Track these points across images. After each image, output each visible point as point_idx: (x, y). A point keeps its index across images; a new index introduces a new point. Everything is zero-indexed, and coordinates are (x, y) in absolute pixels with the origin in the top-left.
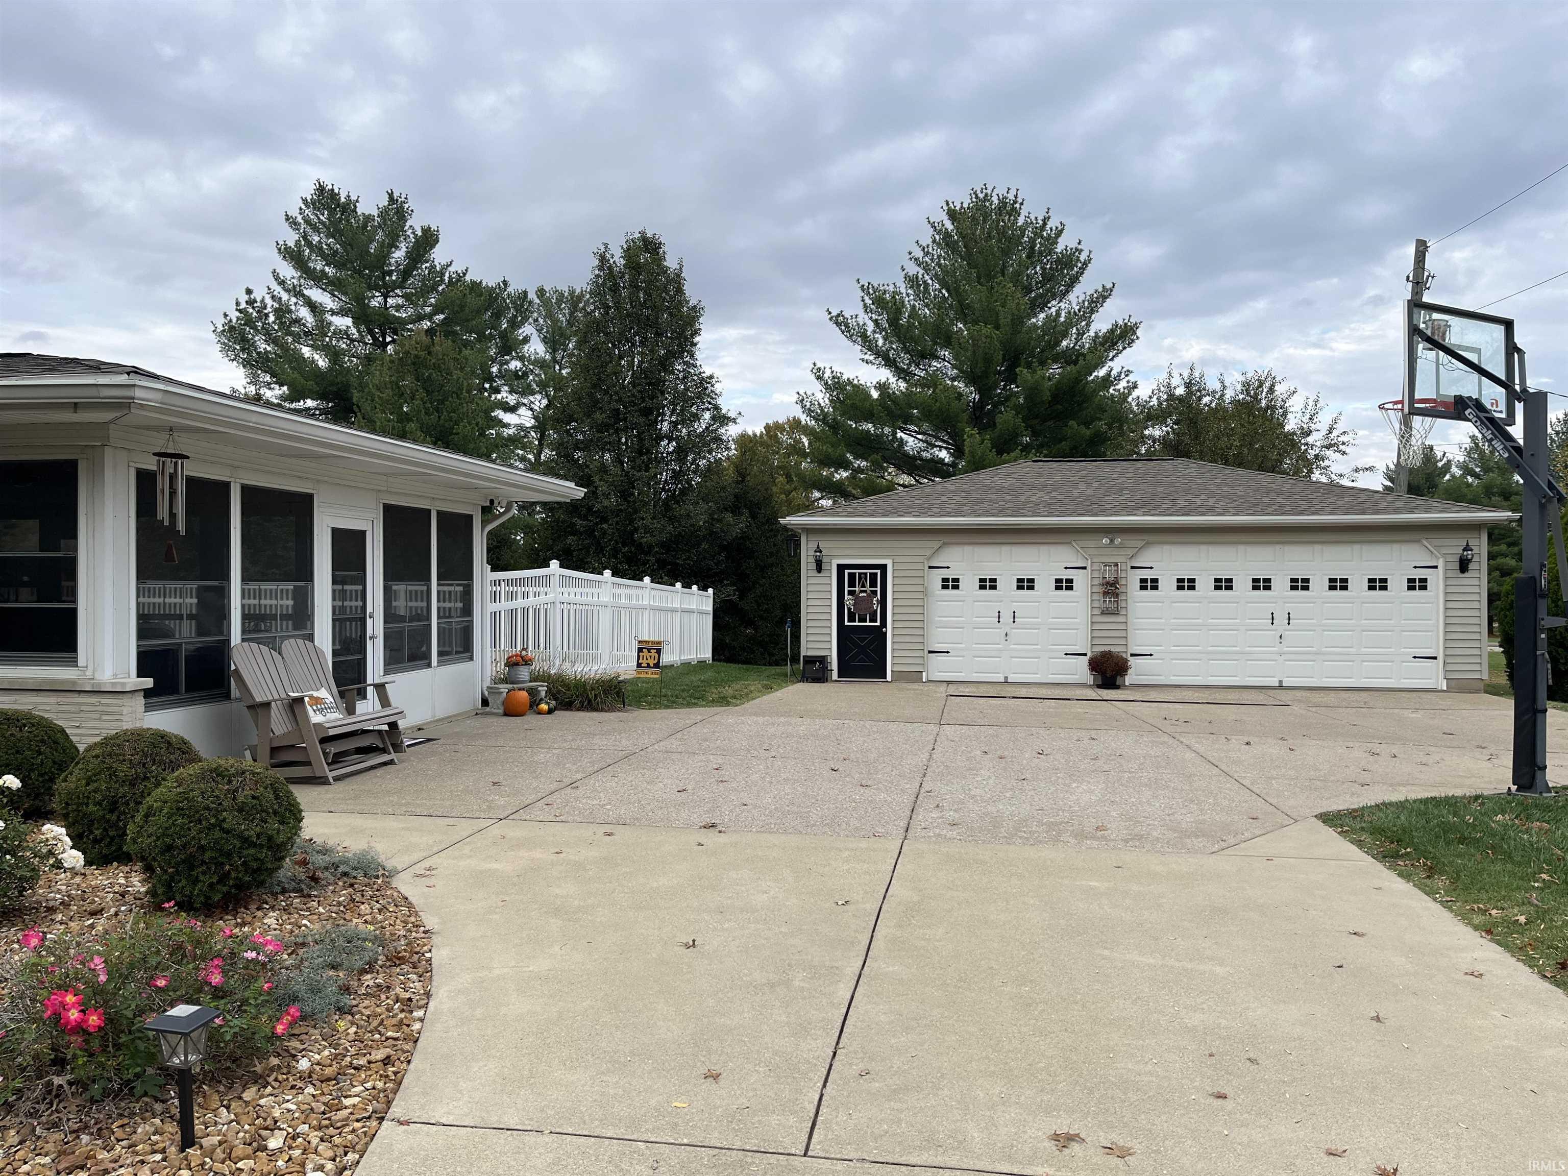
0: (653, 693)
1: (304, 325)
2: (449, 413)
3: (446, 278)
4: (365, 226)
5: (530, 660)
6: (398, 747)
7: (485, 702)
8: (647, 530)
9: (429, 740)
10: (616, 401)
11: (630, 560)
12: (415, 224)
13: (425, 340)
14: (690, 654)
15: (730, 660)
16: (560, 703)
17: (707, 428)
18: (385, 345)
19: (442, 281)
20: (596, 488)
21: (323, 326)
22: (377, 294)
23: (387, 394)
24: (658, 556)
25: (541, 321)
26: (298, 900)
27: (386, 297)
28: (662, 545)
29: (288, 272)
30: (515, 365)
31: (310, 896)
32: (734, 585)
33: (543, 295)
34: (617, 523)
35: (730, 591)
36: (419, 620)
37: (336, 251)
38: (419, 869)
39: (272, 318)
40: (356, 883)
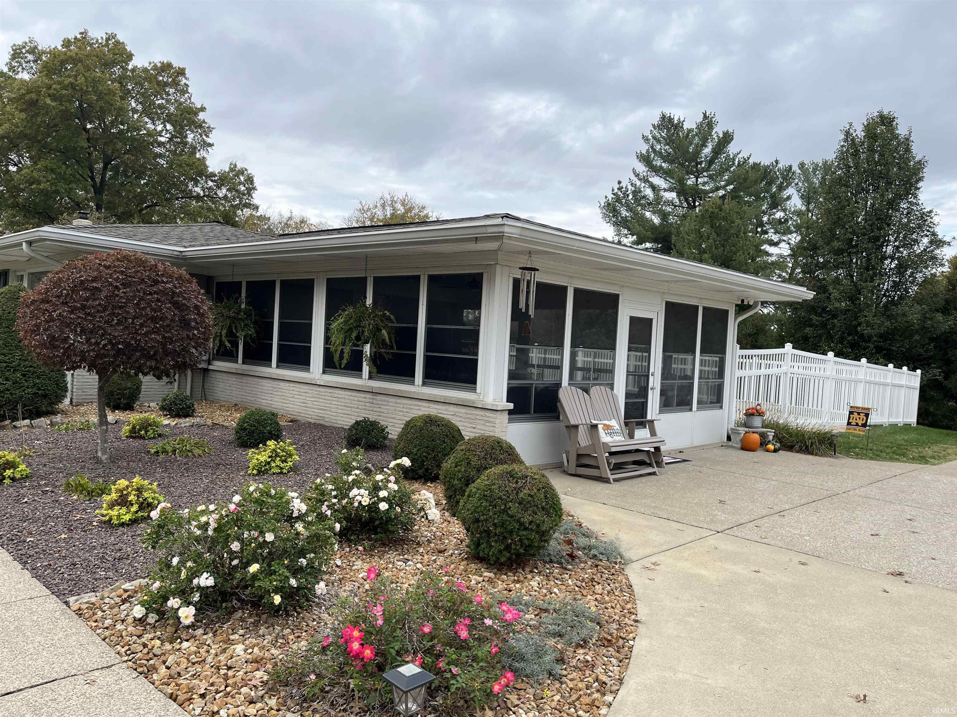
0: (861, 446)
1: (648, 199)
2: (730, 247)
3: (736, 163)
4: (688, 135)
5: (763, 413)
6: (659, 464)
7: (729, 438)
8: (868, 324)
9: (685, 461)
10: (850, 233)
11: (853, 346)
12: (719, 131)
13: (719, 202)
14: (897, 417)
15: (933, 425)
16: (784, 446)
17: (925, 250)
18: (695, 207)
19: (734, 164)
20: (830, 294)
21: (658, 199)
22: (692, 176)
23: (692, 237)
24: (876, 343)
25: (800, 184)
26: (557, 571)
27: (697, 178)
28: (881, 336)
29: (641, 168)
30: (779, 215)
31: (566, 569)
32: (940, 368)
33: (803, 167)
34: (845, 319)
35: (936, 372)
36: (686, 379)
37: (670, 154)
38: (647, 562)
39: (631, 197)
40: (600, 565)
